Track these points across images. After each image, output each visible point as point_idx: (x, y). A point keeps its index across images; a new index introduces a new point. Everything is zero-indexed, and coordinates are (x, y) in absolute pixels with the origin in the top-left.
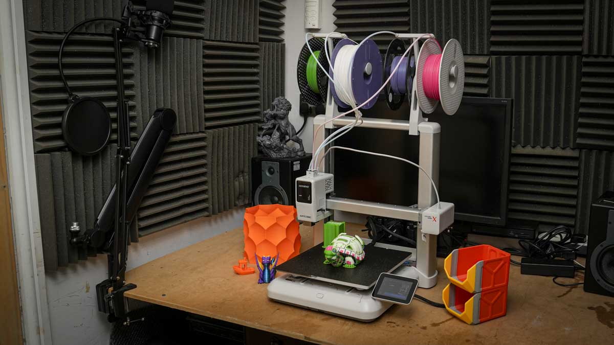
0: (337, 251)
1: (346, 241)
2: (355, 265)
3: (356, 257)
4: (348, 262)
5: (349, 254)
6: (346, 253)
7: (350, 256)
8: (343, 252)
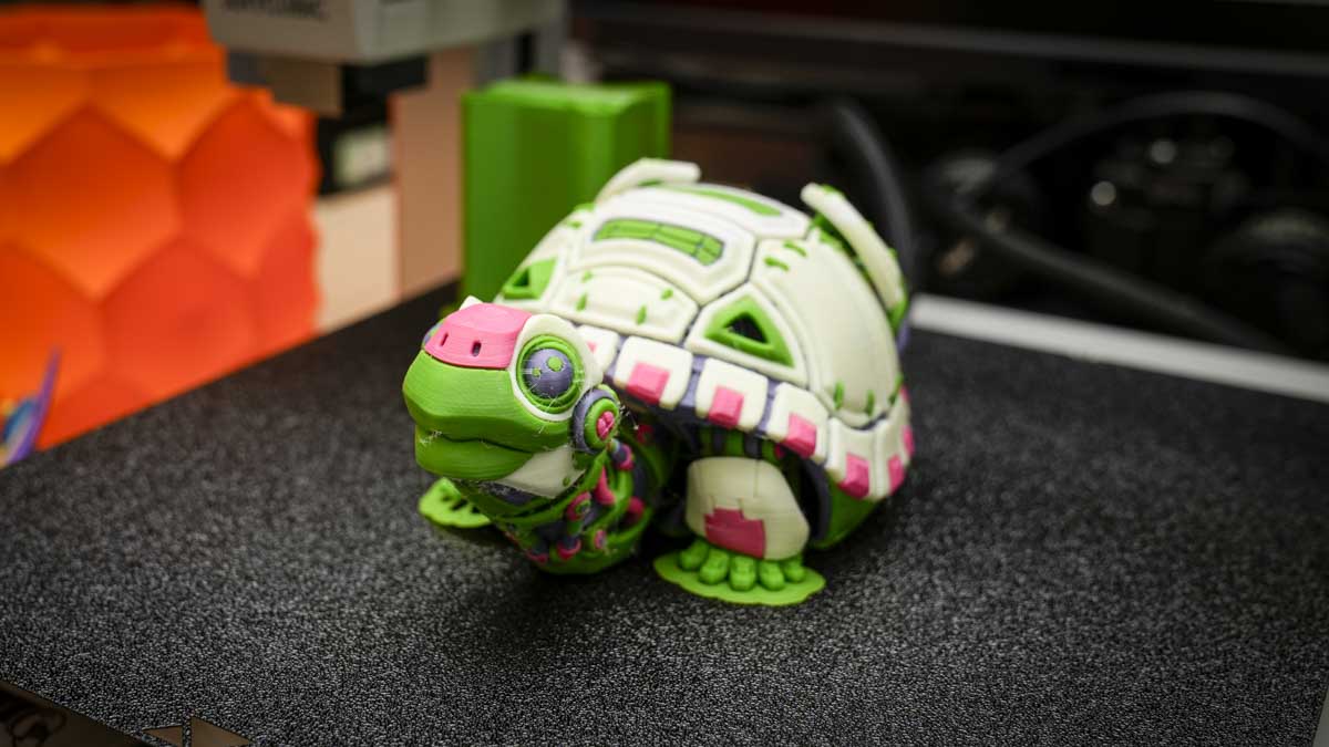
0: (590, 377)
1: (706, 248)
2: (812, 557)
3: (836, 450)
4: (721, 518)
5: (748, 419)
6: (704, 402)
7: (755, 445)
8: (670, 396)
